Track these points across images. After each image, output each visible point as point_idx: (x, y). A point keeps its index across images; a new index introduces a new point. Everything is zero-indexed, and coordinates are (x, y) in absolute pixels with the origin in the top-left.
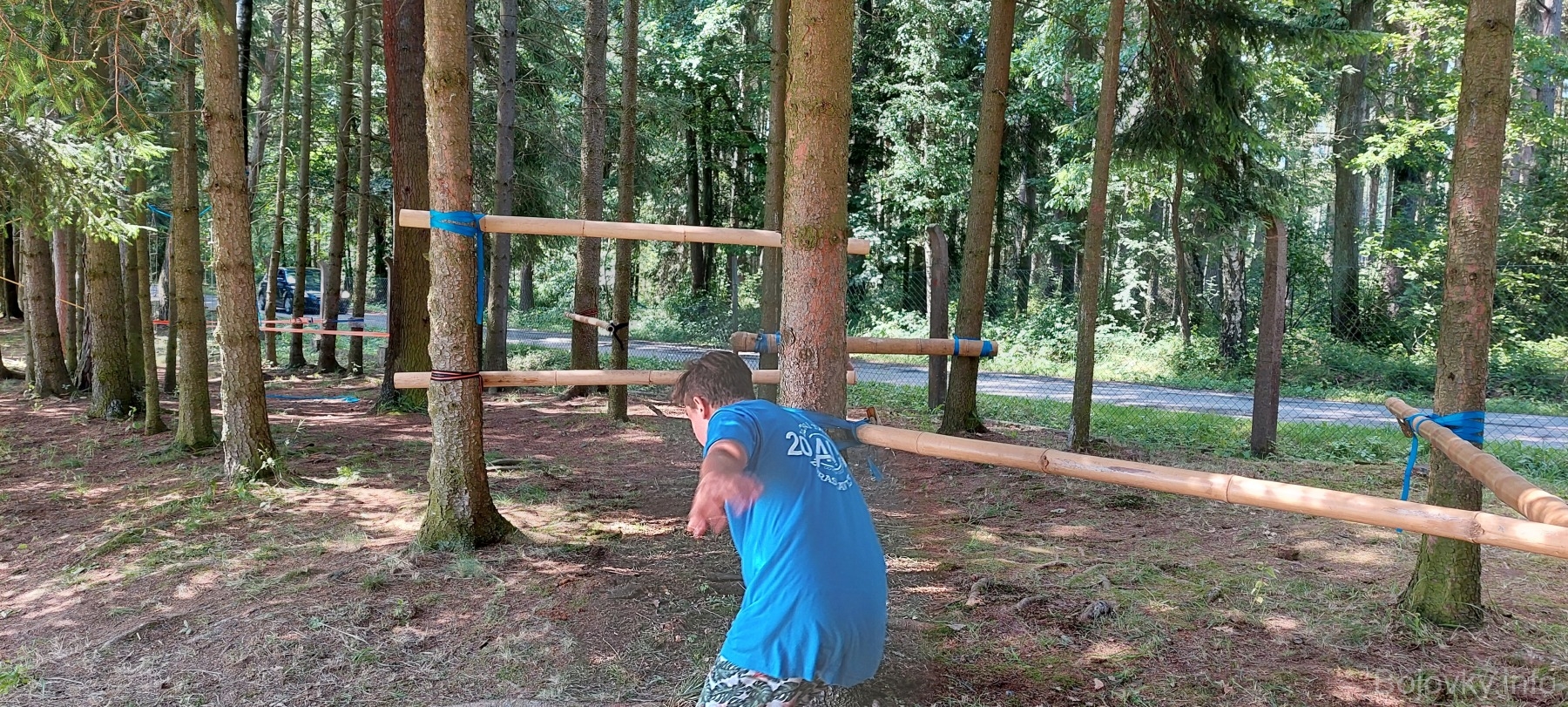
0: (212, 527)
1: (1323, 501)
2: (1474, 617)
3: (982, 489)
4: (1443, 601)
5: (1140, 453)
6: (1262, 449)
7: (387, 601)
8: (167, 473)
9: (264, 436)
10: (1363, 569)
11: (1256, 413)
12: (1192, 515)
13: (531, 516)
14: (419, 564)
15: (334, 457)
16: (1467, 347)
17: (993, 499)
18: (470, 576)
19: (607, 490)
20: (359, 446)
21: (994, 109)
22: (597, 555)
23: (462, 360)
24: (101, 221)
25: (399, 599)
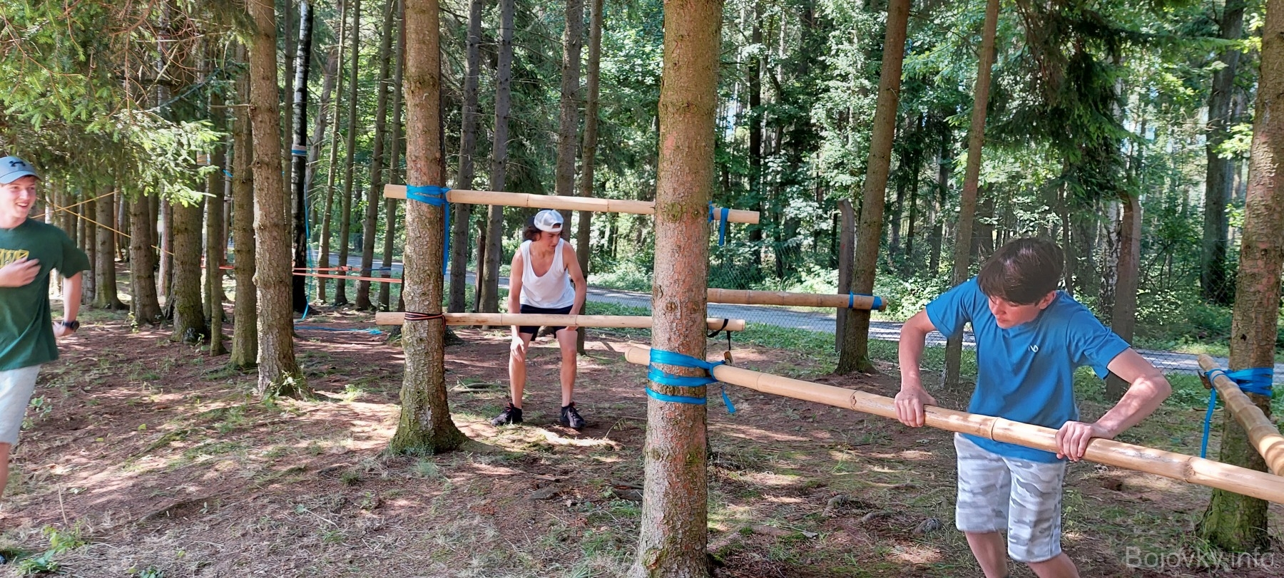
0: (241, 430)
2: (1261, 546)
3: (862, 421)
4: (1233, 529)
7: (360, 494)
8: (219, 386)
14: (388, 466)
15: (347, 377)
16: (1257, 312)
18: (426, 477)
19: (554, 411)
20: (370, 369)
21: (888, 104)
22: (528, 462)
23: (428, 304)
25: (368, 494)
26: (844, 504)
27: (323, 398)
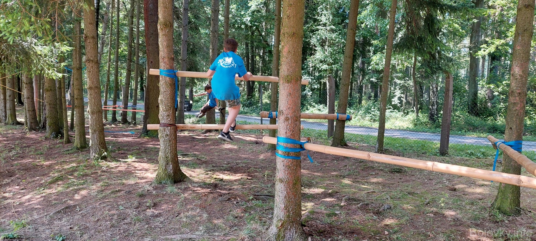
0: (86, 175)
1: (466, 171)
5: (401, 154)
6: (444, 153)
7: (145, 201)
8: (71, 157)
9: (103, 145)
10: (479, 195)
11: (442, 141)
12: (419, 175)
13: (192, 173)
15: (127, 152)
17: (350, 169)
18: (172, 193)
19: (218, 164)
20: (135, 148)
21: (351, 35)
22: (215, 186)
24: (50, 72)
25: (148, 200)
26: (350, 200)
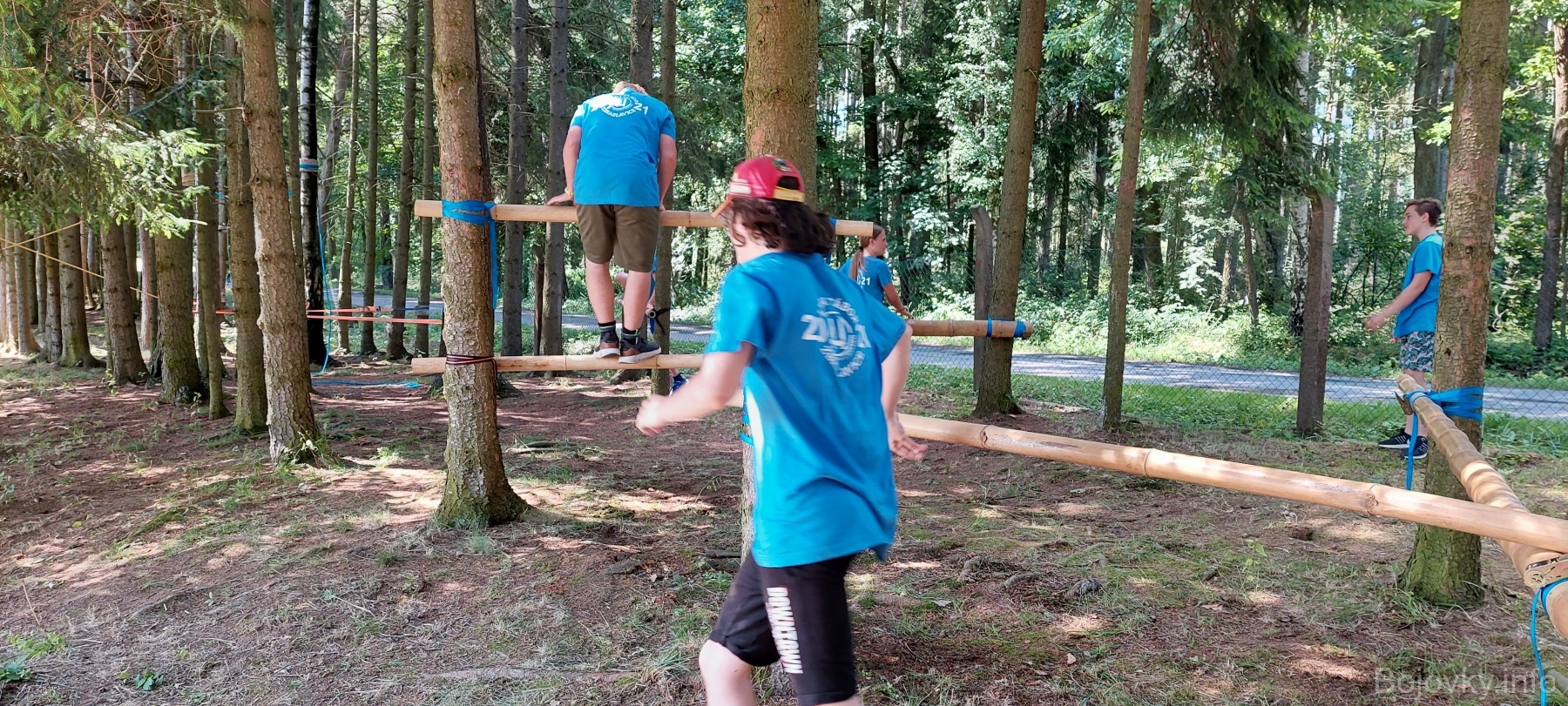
0: (251, 506)
2: (1474, 597)
3: (1006, 470)
4: (1441, 578)
6: (1308, 430)
7: (399, 575)
8: (221, 455)
9: (306, 419)
10: (1377, 549)
11: (1302, 392)
12: (1212, 496)
13: (550, 494)
14: (432, 541)
15: (379, 440)
16: (1462, 322)
17: (1016, 480)
18: (480, 553)
19: (634, 471)
20: (407, 429)
21: (1026, 88)
22: (608, 532)
23: (475, 345)
24: (154, 216)
25: (410, 574)
26: (984, 567)
27: (350, 465)
